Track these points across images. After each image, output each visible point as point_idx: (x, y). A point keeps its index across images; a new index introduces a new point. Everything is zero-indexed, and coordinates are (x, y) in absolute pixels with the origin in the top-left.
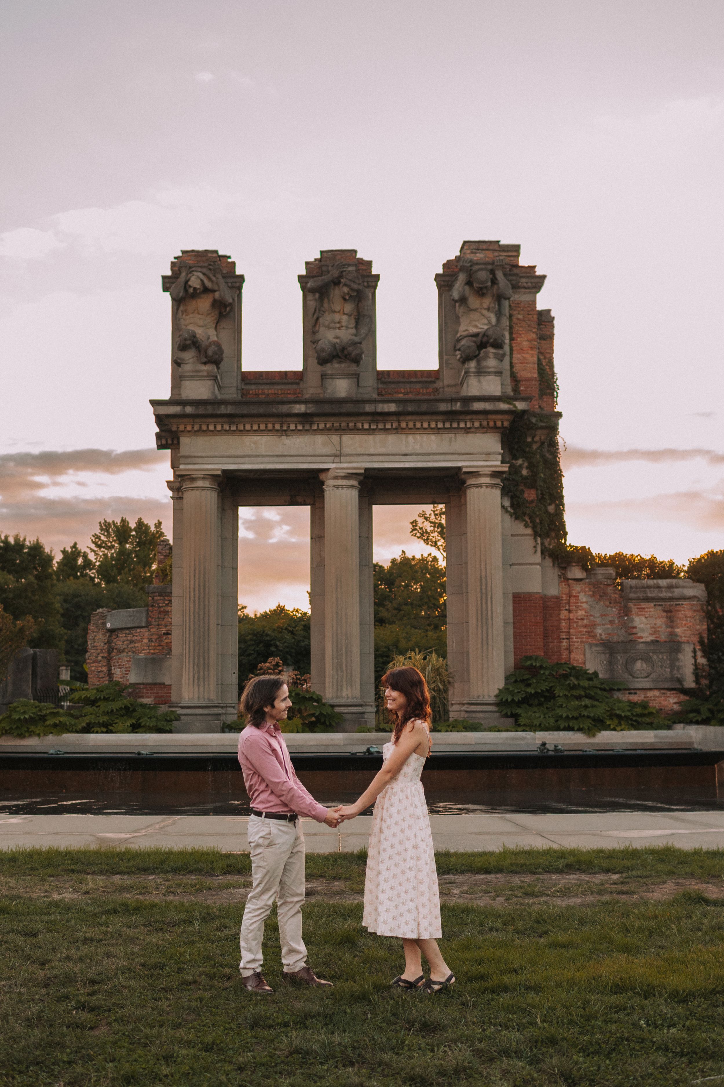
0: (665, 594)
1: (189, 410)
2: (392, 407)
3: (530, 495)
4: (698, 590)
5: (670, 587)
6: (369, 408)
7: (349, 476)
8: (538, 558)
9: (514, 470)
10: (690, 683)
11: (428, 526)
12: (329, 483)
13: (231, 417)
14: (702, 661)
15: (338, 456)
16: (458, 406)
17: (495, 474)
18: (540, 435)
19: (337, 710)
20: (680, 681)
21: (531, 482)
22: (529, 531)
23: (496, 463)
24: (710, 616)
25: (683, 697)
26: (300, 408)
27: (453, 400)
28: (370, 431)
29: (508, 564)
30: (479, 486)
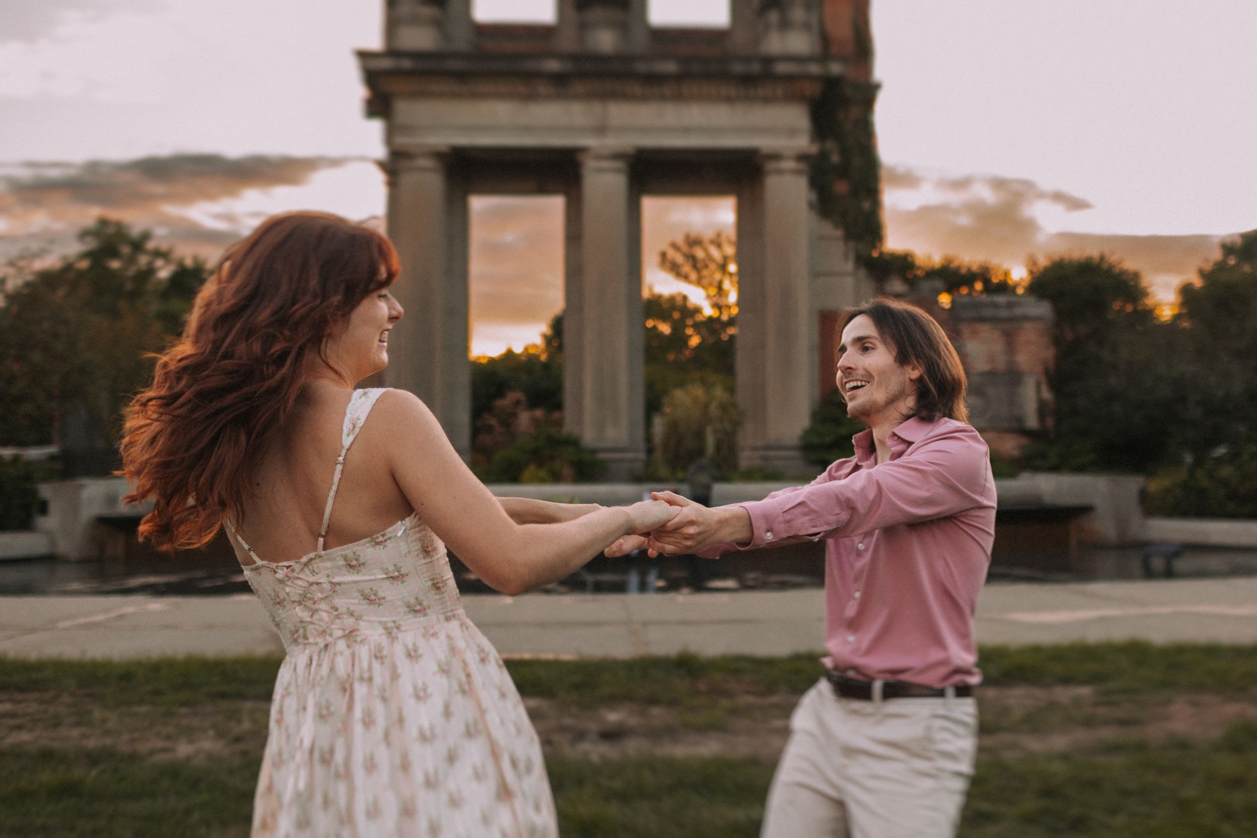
0: (1004, 313)
1: (406, 64)
2: (670, 67)
3: (841, 187)
4: (1042, 309)
5: (1010, 305)
6: (641, 67)
7: (617, 156)
8: (850, 266)
9: (823, 155)
10: (1032, 422)
11: (679, 259)
12: (590, 165)
13: (461, 76)
14: (1047, 395)
15: (601, 130)
16: (756, 68)
17: (802, 157)
18: (854, 112)
19: (602, 456)
20: (1020, 420)
21: (843, 171)
22: (839, 233)
23: (803, 142)
24: (1057, 341)
25: (1024, 441)
26: (553, 65)
27: (748, 59)
28: (643, 99)
29: (816, 274)
30: (780, 172)
